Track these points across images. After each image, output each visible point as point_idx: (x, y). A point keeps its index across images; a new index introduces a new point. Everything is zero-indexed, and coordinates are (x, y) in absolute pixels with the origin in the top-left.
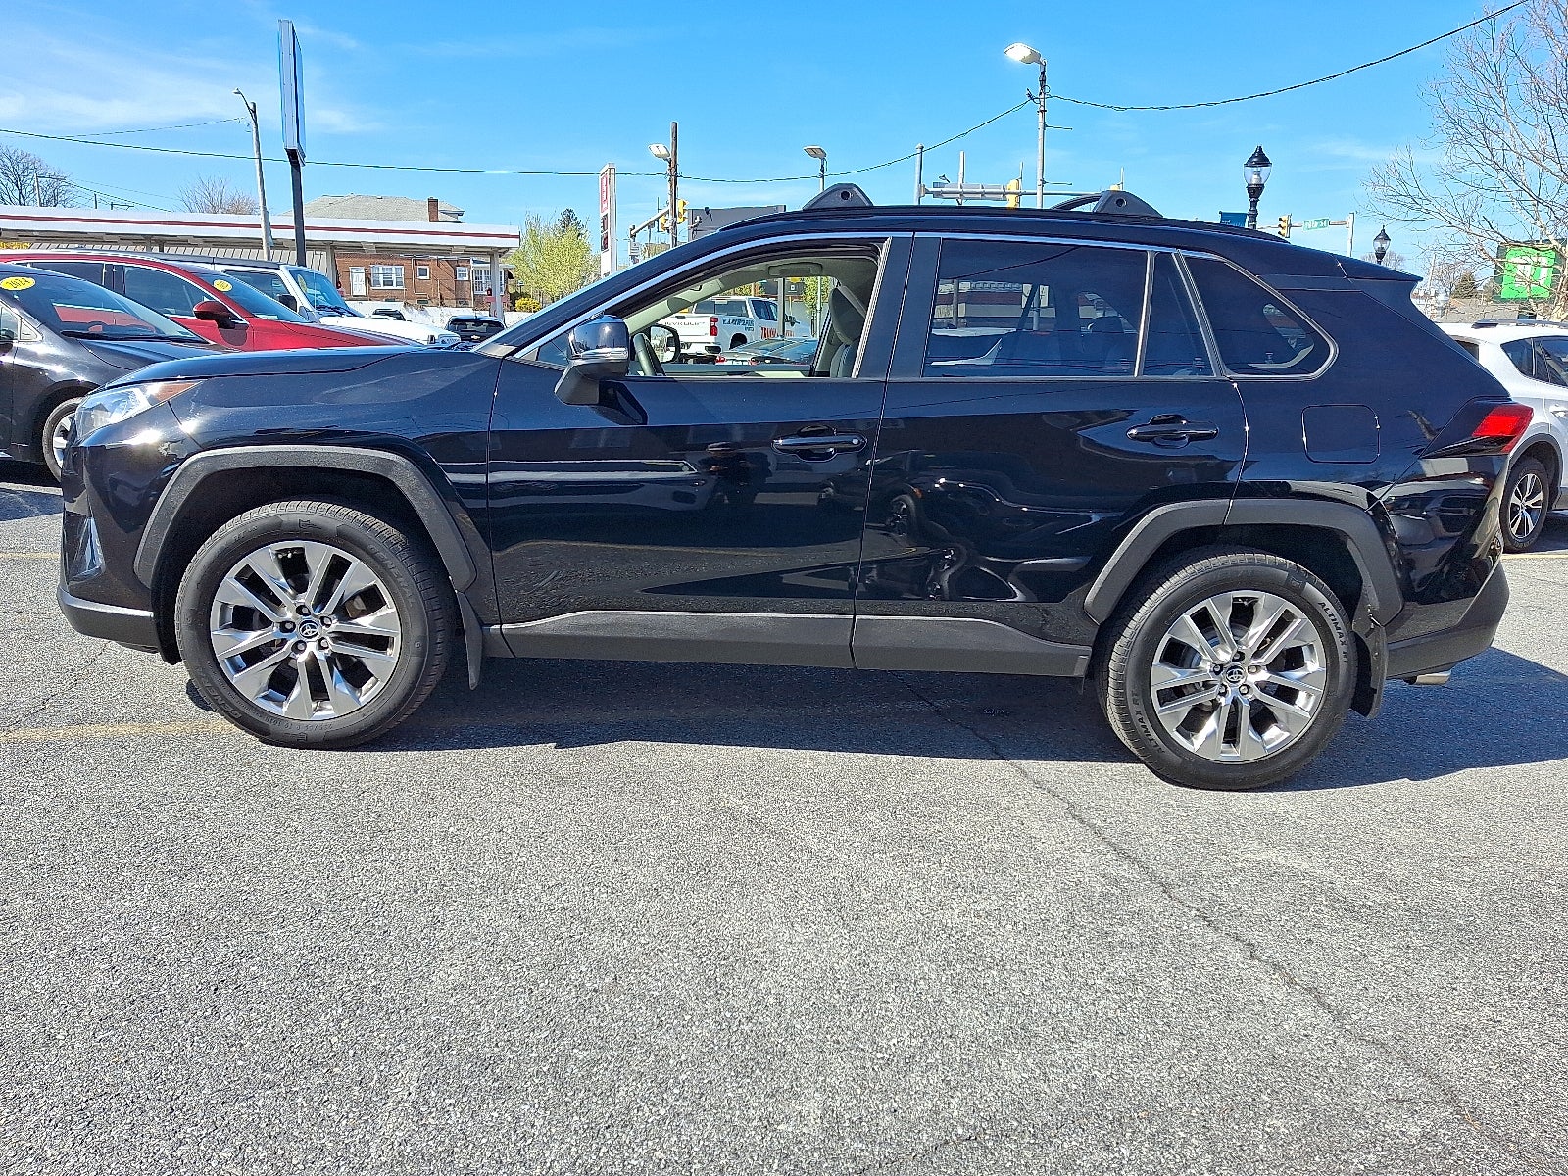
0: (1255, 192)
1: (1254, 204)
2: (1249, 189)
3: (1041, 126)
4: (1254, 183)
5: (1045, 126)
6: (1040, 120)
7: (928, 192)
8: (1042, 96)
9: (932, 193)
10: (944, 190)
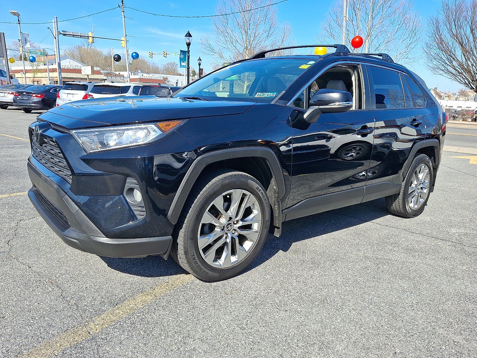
0: (188, 45)
1: (188, 48)
2: (187, 44)
3: (123, 16)
4: (188, 42)
5: (125, 17)
6: (123, 14)
7: (61, 34)
8: (123, 7)
9: (62, 34)
10: (67, 33)
